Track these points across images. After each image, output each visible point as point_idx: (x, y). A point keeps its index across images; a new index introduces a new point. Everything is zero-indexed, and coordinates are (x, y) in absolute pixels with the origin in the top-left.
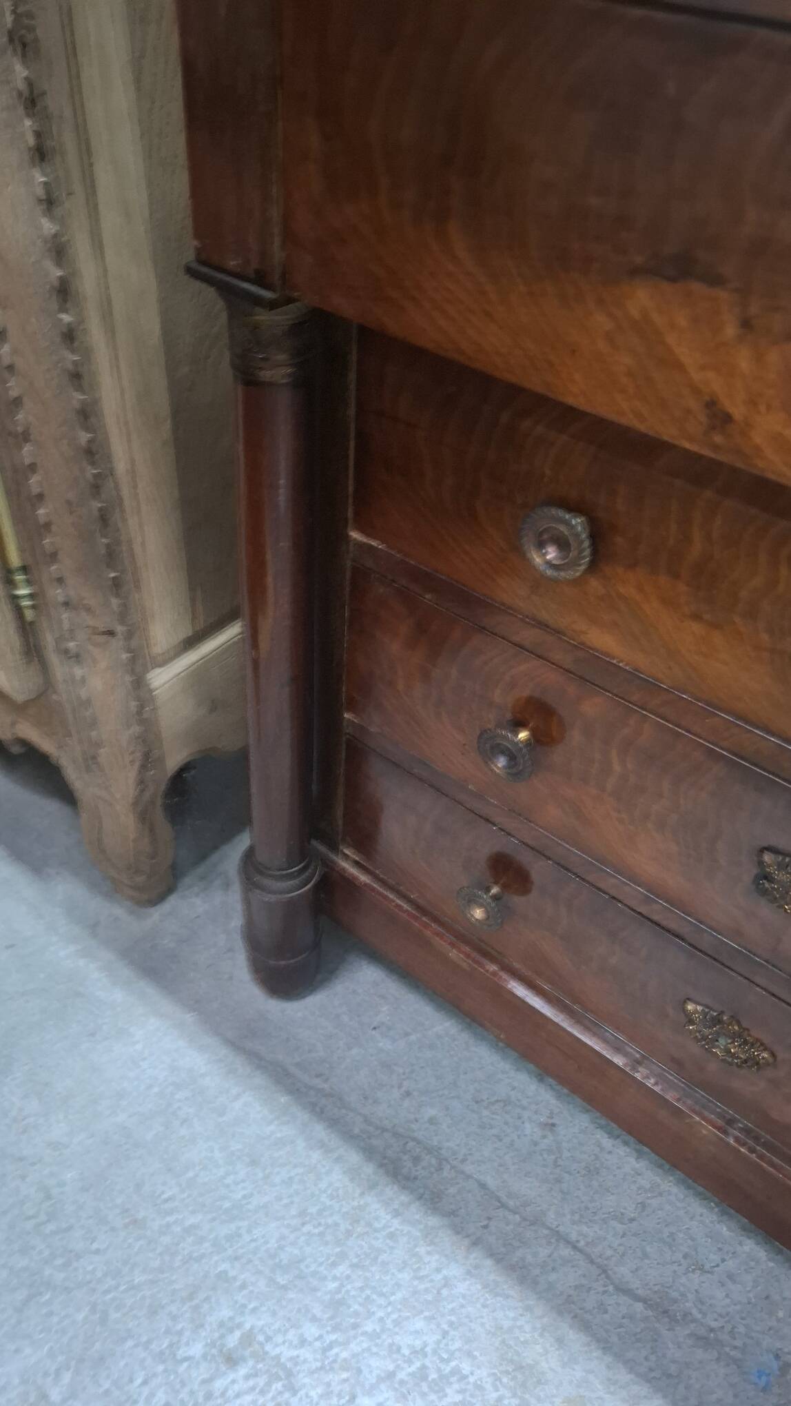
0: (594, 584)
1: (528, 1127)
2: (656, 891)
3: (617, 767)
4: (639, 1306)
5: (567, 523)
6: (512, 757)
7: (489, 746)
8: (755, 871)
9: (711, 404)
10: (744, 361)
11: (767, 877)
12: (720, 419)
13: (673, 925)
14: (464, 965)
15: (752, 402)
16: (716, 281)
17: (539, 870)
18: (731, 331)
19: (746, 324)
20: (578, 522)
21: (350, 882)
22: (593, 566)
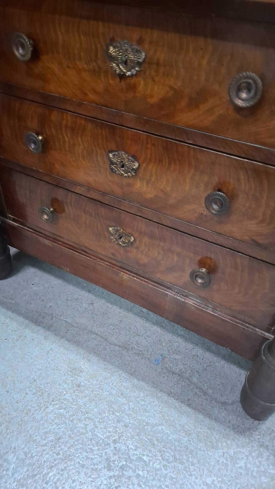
1: (84, 305)
4: (117, 348)
8: (109, 163)
11: (112, 163)
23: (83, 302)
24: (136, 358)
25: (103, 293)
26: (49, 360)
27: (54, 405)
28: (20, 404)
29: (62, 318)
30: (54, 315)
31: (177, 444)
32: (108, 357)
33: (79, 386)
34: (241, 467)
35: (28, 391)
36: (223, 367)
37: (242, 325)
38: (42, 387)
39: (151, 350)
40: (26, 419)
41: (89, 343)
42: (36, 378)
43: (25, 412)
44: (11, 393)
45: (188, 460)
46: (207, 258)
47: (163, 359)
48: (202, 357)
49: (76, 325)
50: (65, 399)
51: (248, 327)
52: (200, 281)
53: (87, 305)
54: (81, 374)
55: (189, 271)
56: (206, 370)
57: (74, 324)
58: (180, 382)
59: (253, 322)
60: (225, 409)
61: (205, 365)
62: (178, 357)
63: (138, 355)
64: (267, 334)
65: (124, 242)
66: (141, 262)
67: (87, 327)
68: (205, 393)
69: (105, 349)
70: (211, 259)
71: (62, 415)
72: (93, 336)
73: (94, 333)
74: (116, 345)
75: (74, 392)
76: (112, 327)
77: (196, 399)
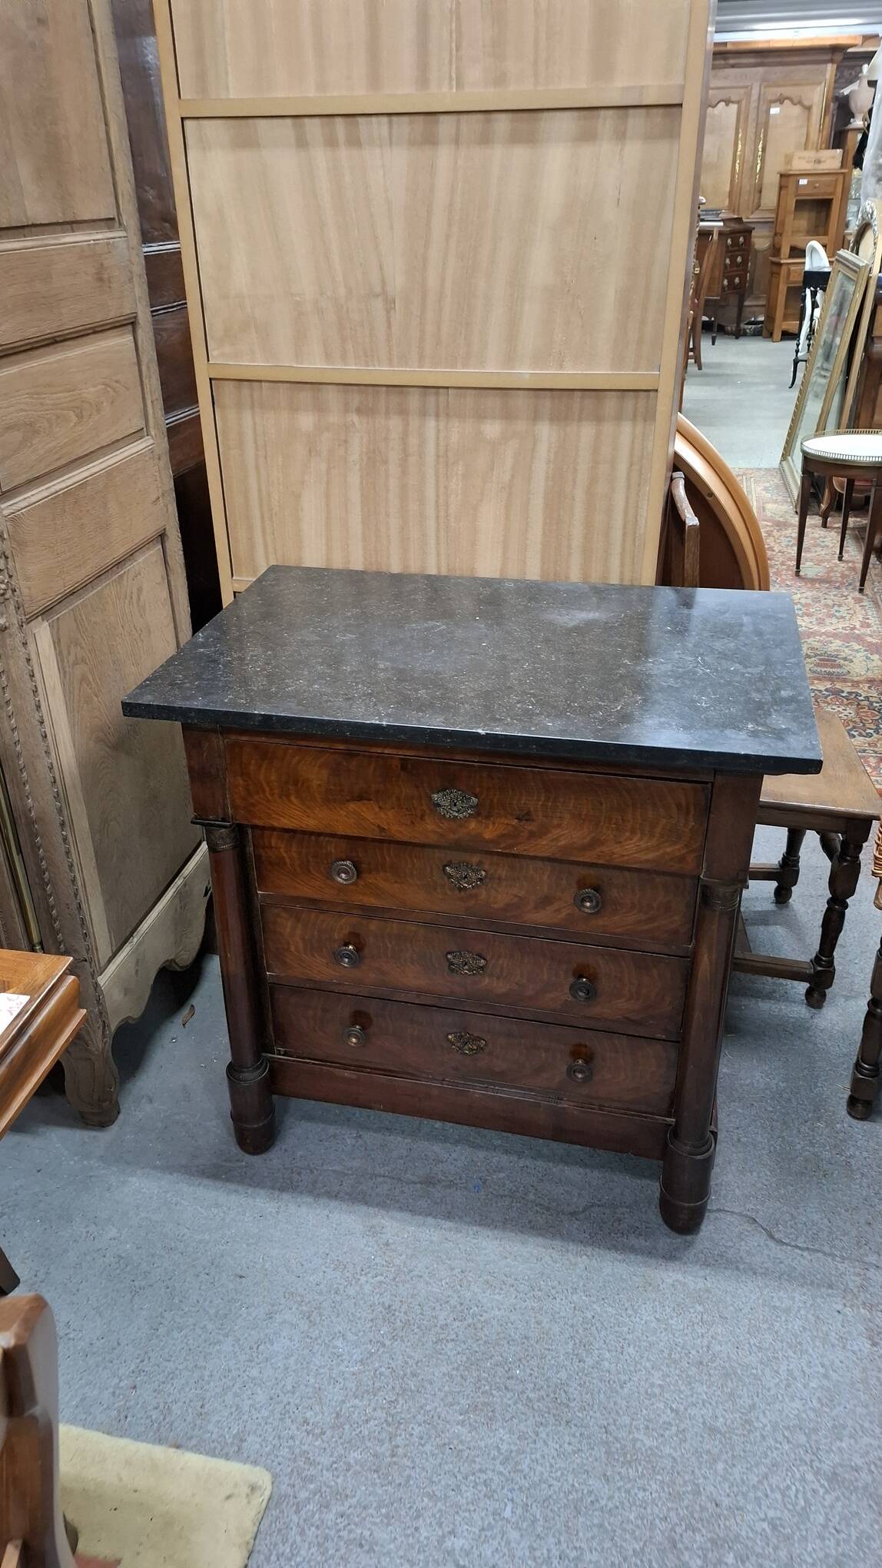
0: (361, 882)
1: (348, 1141)
2: (420, 992)
3: (389, 945)
4: (419, 1185)
5: (346, 865)
6: (349, 957)
7: (337, 957)
8: (448, 964)
9: (379, 826)
10: (383, 815)
11: (452, 964)
12: (382, 830)
13: (429, 1003)
14: (354, 1077)
15: (388, 824)
16: (370, 800)
17: (372, 1008)
18: (377, 810)
19: (380, 807)
20: (348, 863)
21: (281, 1063)
22: (358, 876)
23: (346, 1137)
24: (448, 1191)
25: (369, 1117)
26: (334, 1225)
27: (366, 1275)
28: (322, 1286)
29: (325, 1167)
30: (312, 1166)
31: (529, 1272)
32: (411, 1201)
33: (387, 1244)
34: (608, 1275)
35: (324, 1269)
36: (563, 1171)
37: (639, 1116)
38: (340, 1258)
39: (464, 1176)
40: (338, 1298)
41: (378, 1189)
42: (327, 1251)
43: (333, 1292)
44: (304, 1277)
45: (547, 1285)
46: (580, 1045)
47: (484, 1183)
48: (533, 1167)
49: (350, 1172)
50: (377, 1264)
51: (645, 1117)
52: (580, 1076)
53: (354, 1141)
54: (384, 1230)
55: (564, 1068)
56: (542, 1180)
57: (346, 1172)
58: (514, 1204)
59: (650, 1110)
60: (577, 1219)
61: (540, 1175)
62: (502, 1175)
63: (450, 1187)
64: (668, 1119)
65: (471, 1050)
66: (496, 1069)
67: (366, 1169)
68: (548, 1209)
69: (403, 1192)
70: (586, 1046)
71: (381, 1282)
72: (380, 1179)
73: (380, 1176)
74: (416, 1183)
75: (385, 1253)
76: (402, 1161)
77: (539, 1218)
